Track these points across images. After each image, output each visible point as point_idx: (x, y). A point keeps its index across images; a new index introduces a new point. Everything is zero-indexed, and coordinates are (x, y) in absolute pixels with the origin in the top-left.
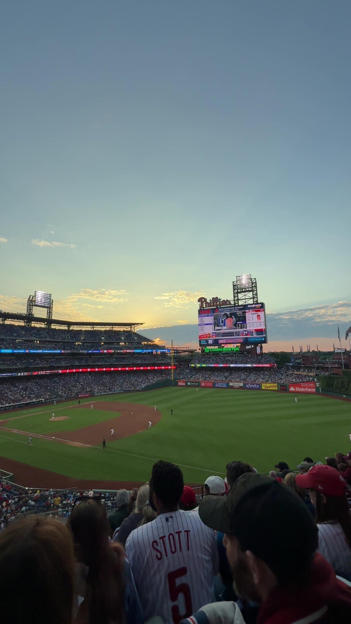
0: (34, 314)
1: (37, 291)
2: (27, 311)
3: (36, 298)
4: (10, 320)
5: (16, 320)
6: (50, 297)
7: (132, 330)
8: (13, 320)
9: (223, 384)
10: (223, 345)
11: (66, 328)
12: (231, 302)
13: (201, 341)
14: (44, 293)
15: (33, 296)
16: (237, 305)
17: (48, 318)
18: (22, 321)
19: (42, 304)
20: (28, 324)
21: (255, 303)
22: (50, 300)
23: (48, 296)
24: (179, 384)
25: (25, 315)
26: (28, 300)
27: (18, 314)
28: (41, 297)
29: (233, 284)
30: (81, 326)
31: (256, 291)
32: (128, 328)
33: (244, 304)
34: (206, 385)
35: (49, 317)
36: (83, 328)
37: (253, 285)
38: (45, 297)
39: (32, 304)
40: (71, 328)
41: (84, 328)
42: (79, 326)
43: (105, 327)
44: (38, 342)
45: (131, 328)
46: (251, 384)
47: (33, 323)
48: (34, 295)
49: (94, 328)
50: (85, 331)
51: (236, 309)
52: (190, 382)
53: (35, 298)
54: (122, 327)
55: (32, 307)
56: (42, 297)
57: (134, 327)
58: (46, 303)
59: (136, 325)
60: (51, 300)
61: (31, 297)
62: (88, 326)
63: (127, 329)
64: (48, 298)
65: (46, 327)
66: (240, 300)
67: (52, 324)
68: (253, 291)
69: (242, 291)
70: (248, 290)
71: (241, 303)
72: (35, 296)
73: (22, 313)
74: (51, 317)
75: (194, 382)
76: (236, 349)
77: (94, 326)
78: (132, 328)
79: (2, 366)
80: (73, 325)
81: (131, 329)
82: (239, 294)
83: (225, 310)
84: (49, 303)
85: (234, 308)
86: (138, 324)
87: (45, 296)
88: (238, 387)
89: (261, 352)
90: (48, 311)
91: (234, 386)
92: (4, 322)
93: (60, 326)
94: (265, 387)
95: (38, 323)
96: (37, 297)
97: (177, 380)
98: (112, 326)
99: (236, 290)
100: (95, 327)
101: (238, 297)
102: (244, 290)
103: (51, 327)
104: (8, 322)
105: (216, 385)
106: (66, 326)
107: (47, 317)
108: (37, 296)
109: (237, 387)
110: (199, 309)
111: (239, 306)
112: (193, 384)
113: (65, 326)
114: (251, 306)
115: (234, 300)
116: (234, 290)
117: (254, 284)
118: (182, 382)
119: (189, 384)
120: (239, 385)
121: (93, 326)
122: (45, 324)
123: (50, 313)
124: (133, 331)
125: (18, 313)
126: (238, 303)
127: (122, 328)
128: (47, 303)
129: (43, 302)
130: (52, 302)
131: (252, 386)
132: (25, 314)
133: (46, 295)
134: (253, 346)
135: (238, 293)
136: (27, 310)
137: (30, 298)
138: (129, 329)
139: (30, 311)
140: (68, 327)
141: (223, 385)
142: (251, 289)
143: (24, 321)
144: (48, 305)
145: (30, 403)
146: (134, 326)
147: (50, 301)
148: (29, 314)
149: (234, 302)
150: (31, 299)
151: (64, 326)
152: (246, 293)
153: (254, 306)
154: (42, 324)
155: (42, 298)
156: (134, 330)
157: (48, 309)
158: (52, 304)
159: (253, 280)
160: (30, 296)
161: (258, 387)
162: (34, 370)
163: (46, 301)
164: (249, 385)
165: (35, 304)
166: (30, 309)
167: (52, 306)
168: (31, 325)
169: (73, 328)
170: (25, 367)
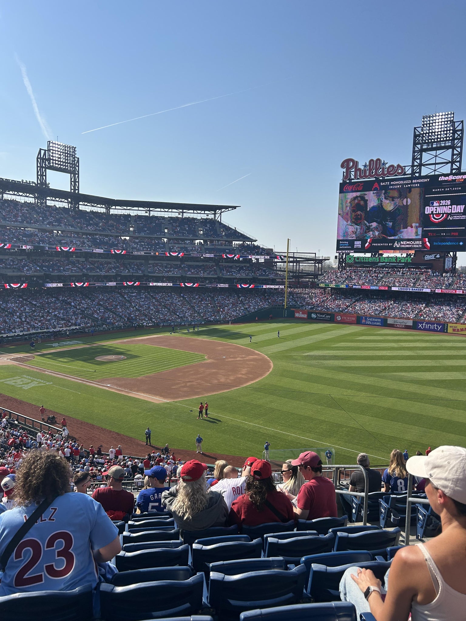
0: (49, 184)
1: (51, 141)
2: (38, 178)
3: (50, 155)
4: (11, 192)
5: (21, 194)
6: (74, 152)
8: (16, 193)
9: (376, 320)
10: (380, 252)
11: (103, 210)
12: (407, 168)
13: (341, 242)
14: (64, 144)
15: (45, 150)
16: (417, 175)
17: (72, 191)
18: (31, 195)
19: (60, 164)
20: (41, 201)
21: (454, 171)
22: (74, 158)
23: (70, 152)
24: (297, 315)
25: (34, 185)
26: (38, 158)
27: (23, 182)
28: (59, 153)
29: (415, 132)
30: (128, 208)
31: (461, 147)
33: (433, 173)
34: (344, 319)
35: (75, 190)
36: (132, 211)
37: (456, 135)
38: (65, 153)
39: (44, 166)
40: (112, 212)
41: (134, 212)
42: (125, 208)
43: (170, 210)
44: (60, 232)
45: (215, 214)
46: (427, 323)
47: (49, 200)
48: (47, 149)
49: (151, 212)
50: (136, 217)
51: (415, 183)
52: (316, 314)
54: (199, 212)
55: (45, 171)
56: (61, 152)
57: (221, 213)
58: (68, 163)
59: (223, 210)
60: (76, 159)
61: (43, 152)
62: (140, 209)
63: (208, 215)
65: (71, 206)
66: (424, 165)
67: (80, 203)
68: (453, 147)
69: (430, 146)
70: (443, 145)
71: (425, 171)
72: (49, 150)
73: (30, 182)
74: (78, 190)
75: (323, 314)
76: (406, 259)
77: (151, 209)
78: (217, 216)
80: (115, 206)
81: (215, 217)
82: (423, 153)
83: (393, 185)
84: (72, 164)
85: (410, 181)
86: (227, 207)
87: (65, 150)
88: (403, 326)
89: (452, 267)
90: (71, 179)
91: (396, 325)
92: (3, 197)
93: (92, 206)
94: (454, 330)
95: (57, 199)
96: (53, 153)
97: (293, 309)
98: (181, 211)
99: (419, 146)
101: (421, 159)
102: (434, 146)
103: (78, 207)
104: (9, 196)
105: (363, 321)
106: (104, 206)
107: (71, 189)
108: (51, 151)
109: (401, 327)
110: (342, 182)
111: (420, 177)
112: (321, 317)
113: (102, 207)
114: (446, 178)
115: (413, 166)
116: (415, 144)
117: (459, 133)
118: (301, 313)
119: (313, 316)
120: (405, 323)
121: (148, 209)
122: (68, 202)
123: (75, 182)
124: (219, 220)
125: (22, 180)
126: (420, 173)
128: (70, 163)
129: (63, 162)
130: (78, 161)
131: (430, 326)
132: (35, 183)
133: (66, 148)
134: (438, 256)
135: (422, 151)
136: (38, 175)
137: (40, 153)
138: (211, 217)
139: (43, 178)
140: (106, 208)
141: (376, 322)
142: (450, 144)
143: (34, 195)
144: (72, 167)
146: (220, 212)
147: (75, 161)
148: (42, 183)
149: (413, 170)
150: (42, 157)
151: (99, 206)
152: (439, 152)
153: (451, 178)
154: (63, 202)
155: (60, 155)
156: (219, 218)
157: (72, 175)
158: (78, 166)
159: (456, 124)
160: (41, 149)
161: (439, 328)
163: (67, 160)
164: (424, 325)
165: (50, 165)
166: (41, 175)
167: (77, 169)
168: (46, 203)
169: (115, 211)
170: (44, 274)
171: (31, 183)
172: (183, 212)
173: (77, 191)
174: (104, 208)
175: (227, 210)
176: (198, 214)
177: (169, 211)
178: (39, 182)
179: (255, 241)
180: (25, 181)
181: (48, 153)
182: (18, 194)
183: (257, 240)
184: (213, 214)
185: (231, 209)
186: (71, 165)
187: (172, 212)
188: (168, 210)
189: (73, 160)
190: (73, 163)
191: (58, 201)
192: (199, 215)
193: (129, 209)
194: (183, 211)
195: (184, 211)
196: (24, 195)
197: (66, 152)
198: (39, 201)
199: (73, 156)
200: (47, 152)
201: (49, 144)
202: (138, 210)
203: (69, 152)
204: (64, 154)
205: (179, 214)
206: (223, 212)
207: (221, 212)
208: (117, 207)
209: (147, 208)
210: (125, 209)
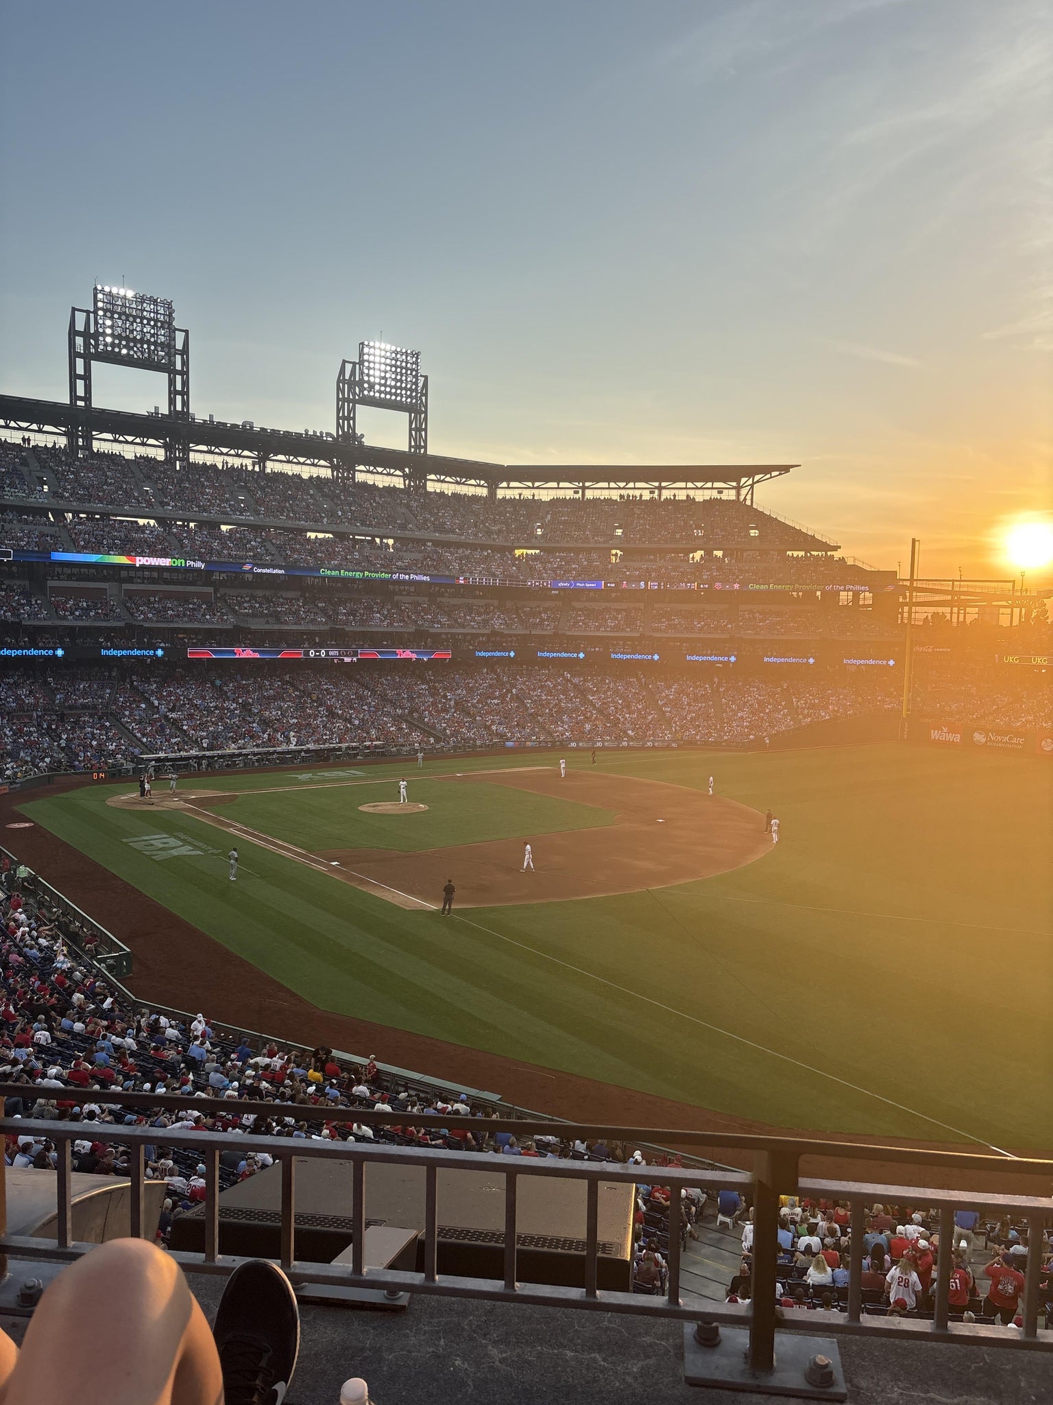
0: (362, 436)
1: (366, 343)
2: (338, 424)
4: (281, 457)
5: (302, 460)
6: (416, 363)
7: (742, 498)
8: (291, 458)
11: (484, 492)
14: (394, 348)
15: (354, 364)
17: (413, 450)
18: (322, 462)
19: (386, 393)
20: (343, 474)
22: (416, 377)
23: (407, 363)
24: (935, 735)
25: (330, 439)
26: (338, 381)
27: (307, 434)
28: (383, 367)
30: (537, 484)
32: (725, 491)
35: (418, 447)
36: (545, 491)
38: (396, 367)
39: (351, 397)
40: (500, 493)
41: (548, 491)
42: (530, 484)
43: (631, 485)
45: (738, 489)
47: (361, 471)
48: (358, 359)
49: (587, 491)
50: (555, 502)
52: (988, 732)
53: (362, 373)
54: (699, 484)
55: (354, 408)
56: (386, 365)
57: (752, 486)
58: (401, 388)
59: (757, 477)
60: (421, 381)
61: (349, 367)
62: (562, 485)
63: (720, 492)
64: (407, 369)
65: (409, 486)
67: (429, 476)
72: (361, 362)
73: (321, 433)
74: (425, 447)
75: (1005, 734)
77: (587, 484)
78: (744, 492)
79: (257, 620)
80: (508, 481)
81: (738, 494)
84: (411, 389)
86: (766, 470)
87: (397, 360)
90: (411, 423)
92: (264, 467)
93: (457, 483)
95: (380, 470)
96: (369, 368)
97: (926, 721)
98: (656, 484)
100: (588, 488)
103: (425, 486)
104: (277, 465)
106: (482, 482)
107: (410, 447)
108: (366, 364)
112: (998, 742)
113: (479, 485)
118: (945, 730)
119: (979, 738)
121: (581, 484)
122: (403, 476)
123: (418, 431)
124: (748, 502)
125: (307, 431)
127: (702, 490)
128: (406, 389)
129: (391, 387)
130: (425, 385)
132: (333, 437)
133: (399, 356)
136: (338, 418)
137: (343, 370)
138: (729, 495)
139: (349, 424)
140: (489, 487)
143: (331, 462)
144: (410, 396)
146: (750, 482)
147: (416, 384)
148: (347, 436)
150: (347, 377)
151: (472, 482)
154: (392, 475)
155: (386, 372)
156: (749, 497)
157: (413, 415)
158: (426, 395)
160: (344, 362)
163: (401, 381)
165: (363, 394)
166: (345, 417)
167: (424, 401)
168: (353, 478)
169: (506, 492)
170: (331, 628)
171: (324, 435)
172: (660, 488)
173: (422, 451)
174: (483, 486)
175: (768, 476)
176: (697, 491)
177: (629, 486)
178: (340, 433)
179: (836, 548)
180: (311, 433)
181: (360, 367)
182: (295, 460)
183: (840, 547)
184: (734, 488)
185: (777, 473)
186: (409, 393)
187: (635, 488)
188: (625, 484)
189: (414, 380)
190: (414, 387)
191: (381, 473)
192: (700, 492)
193: (536, 488)
194: (660, 484)
195: (664, 484)
196: (308, 462)
197: (399, 363)
198: (340, 475)
199: (414, 373)
200: (357, 366)
201: (363, 348)
202: (558, 488)
203: (404, 364)
204: (393, 369)
205: (652, 493)
206: (758, 482)
207: (754, 483)
208: (513, 484)
209: (577, 484)
210: (529, 488)
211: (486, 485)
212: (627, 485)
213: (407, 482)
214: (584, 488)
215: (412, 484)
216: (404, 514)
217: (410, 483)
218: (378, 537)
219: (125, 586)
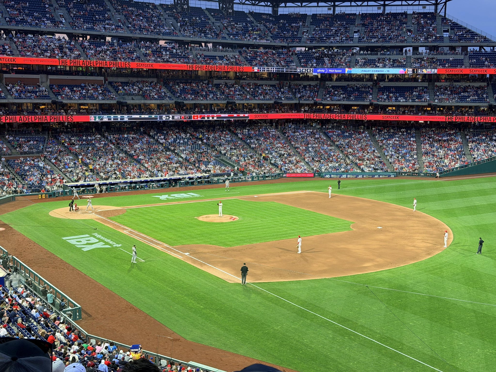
7: (438, 11)
11: (269, 10)
30: (304, 4)
32: (427, 7)
36: (309, 9)
40: (281, 11)
41: (311, 10)
43: (365, 3)
44: (210, 45)
45: (436, 5)
49: (337, 9)
50: (315, 16)
57: (446, 3)
62: (321, 4)
63: (424, 8)
67: (234, 2)
77: (337, 3)
78: (440, 7)
79: (130, 97)
80: (286, 3)
81: (436, 9)
93: (253, 4)
98: (382, 3)
100: (337, 6)
103: (232, 8)
106: (269, 4)
113: (267, 6)
121: (333, 4)
124: (442, 14)
127: (411, 7)
138: (430, 9)
140: (273, 7)
145: (180, 179)
151: (263, 3)
154: (212, 1)
156: (443, 10)
162: (195, 108)
168: (187, 4)
169: (284, 10)
170: (175, 102)
172: (384, 5)
174: (269, 6)
176: (409, 7)
177: (363, 4)
184: (434, 4)
187: (368, 6)
188: (361, 3)
193: (305, 6)
194: (385, 3)
195: (387, 3)
202: (318, 6)
205: (379, 9)
208: (288, 4)
209: (330, 3)
210: (299, 6)
211: (271, 5)
212: (363, 3)
213: (221, 5)
214: (334, 6)
215: (224, 6)
216: (219, 26)
217: (223, 6)
218: (203, 42)
219: (51, 77)
